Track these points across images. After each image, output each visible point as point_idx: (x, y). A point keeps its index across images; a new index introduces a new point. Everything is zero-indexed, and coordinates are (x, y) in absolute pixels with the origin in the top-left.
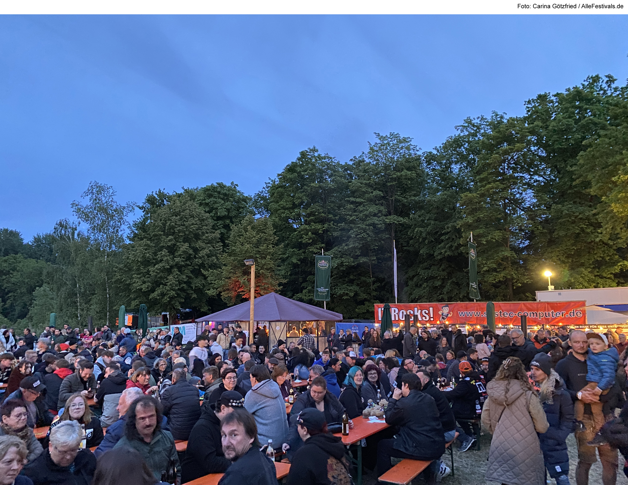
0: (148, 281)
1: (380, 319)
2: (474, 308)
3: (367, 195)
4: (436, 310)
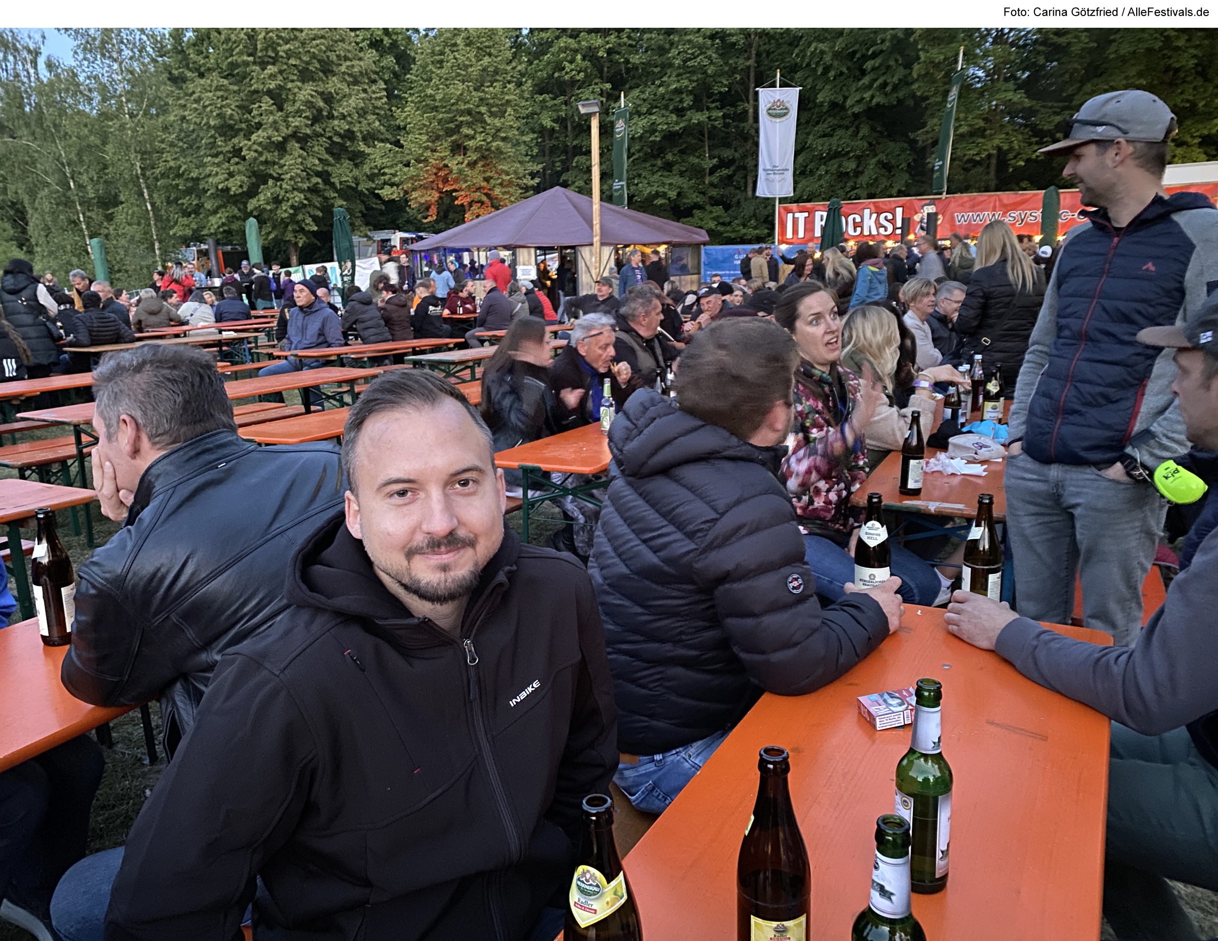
0: (239, 172)
1: (789, 235)
2: (989, 204)
4: (910, 212)
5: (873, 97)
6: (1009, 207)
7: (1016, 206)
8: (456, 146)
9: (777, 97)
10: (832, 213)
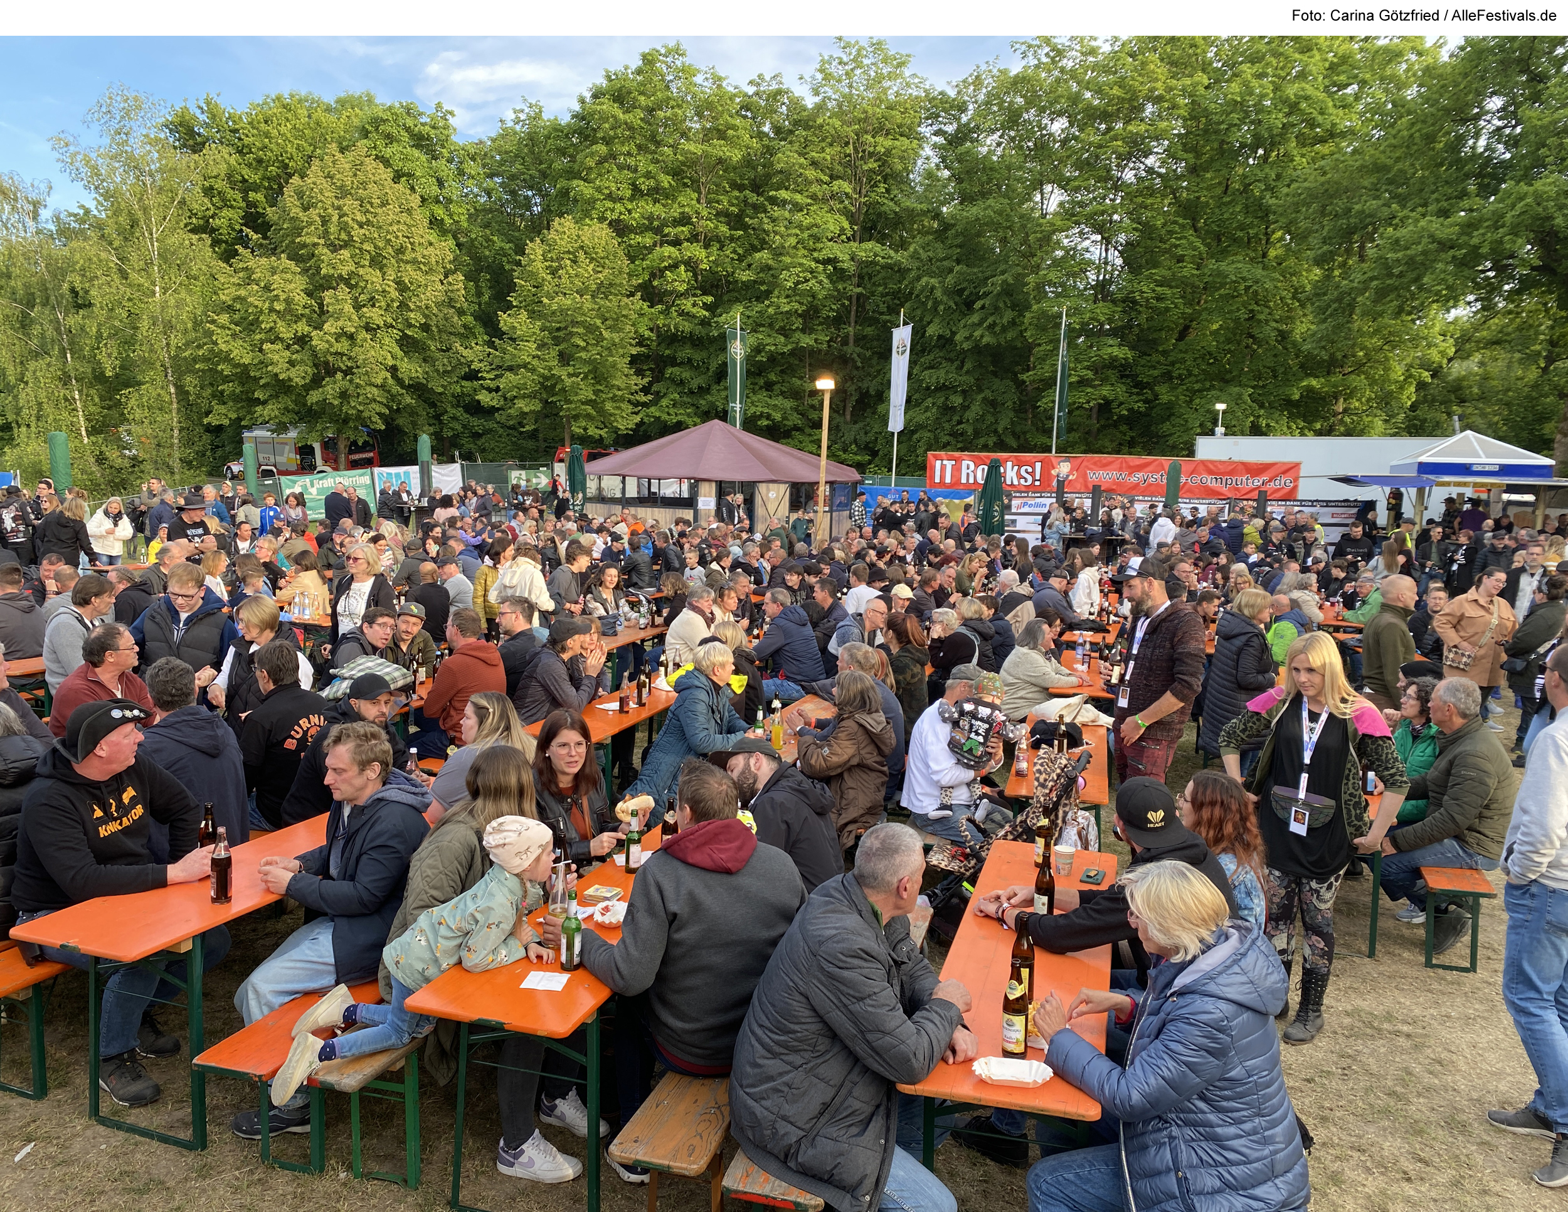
0: (302, 361)
1: (937, 480)
2: (1117, 465)
3: (815, 188)
4: (1047, 467)
5: (982, 336)
6: (1134, 469)
7: (1140, 468)
8: (561, 355)
9: (902, 335)
10: (994, 471)
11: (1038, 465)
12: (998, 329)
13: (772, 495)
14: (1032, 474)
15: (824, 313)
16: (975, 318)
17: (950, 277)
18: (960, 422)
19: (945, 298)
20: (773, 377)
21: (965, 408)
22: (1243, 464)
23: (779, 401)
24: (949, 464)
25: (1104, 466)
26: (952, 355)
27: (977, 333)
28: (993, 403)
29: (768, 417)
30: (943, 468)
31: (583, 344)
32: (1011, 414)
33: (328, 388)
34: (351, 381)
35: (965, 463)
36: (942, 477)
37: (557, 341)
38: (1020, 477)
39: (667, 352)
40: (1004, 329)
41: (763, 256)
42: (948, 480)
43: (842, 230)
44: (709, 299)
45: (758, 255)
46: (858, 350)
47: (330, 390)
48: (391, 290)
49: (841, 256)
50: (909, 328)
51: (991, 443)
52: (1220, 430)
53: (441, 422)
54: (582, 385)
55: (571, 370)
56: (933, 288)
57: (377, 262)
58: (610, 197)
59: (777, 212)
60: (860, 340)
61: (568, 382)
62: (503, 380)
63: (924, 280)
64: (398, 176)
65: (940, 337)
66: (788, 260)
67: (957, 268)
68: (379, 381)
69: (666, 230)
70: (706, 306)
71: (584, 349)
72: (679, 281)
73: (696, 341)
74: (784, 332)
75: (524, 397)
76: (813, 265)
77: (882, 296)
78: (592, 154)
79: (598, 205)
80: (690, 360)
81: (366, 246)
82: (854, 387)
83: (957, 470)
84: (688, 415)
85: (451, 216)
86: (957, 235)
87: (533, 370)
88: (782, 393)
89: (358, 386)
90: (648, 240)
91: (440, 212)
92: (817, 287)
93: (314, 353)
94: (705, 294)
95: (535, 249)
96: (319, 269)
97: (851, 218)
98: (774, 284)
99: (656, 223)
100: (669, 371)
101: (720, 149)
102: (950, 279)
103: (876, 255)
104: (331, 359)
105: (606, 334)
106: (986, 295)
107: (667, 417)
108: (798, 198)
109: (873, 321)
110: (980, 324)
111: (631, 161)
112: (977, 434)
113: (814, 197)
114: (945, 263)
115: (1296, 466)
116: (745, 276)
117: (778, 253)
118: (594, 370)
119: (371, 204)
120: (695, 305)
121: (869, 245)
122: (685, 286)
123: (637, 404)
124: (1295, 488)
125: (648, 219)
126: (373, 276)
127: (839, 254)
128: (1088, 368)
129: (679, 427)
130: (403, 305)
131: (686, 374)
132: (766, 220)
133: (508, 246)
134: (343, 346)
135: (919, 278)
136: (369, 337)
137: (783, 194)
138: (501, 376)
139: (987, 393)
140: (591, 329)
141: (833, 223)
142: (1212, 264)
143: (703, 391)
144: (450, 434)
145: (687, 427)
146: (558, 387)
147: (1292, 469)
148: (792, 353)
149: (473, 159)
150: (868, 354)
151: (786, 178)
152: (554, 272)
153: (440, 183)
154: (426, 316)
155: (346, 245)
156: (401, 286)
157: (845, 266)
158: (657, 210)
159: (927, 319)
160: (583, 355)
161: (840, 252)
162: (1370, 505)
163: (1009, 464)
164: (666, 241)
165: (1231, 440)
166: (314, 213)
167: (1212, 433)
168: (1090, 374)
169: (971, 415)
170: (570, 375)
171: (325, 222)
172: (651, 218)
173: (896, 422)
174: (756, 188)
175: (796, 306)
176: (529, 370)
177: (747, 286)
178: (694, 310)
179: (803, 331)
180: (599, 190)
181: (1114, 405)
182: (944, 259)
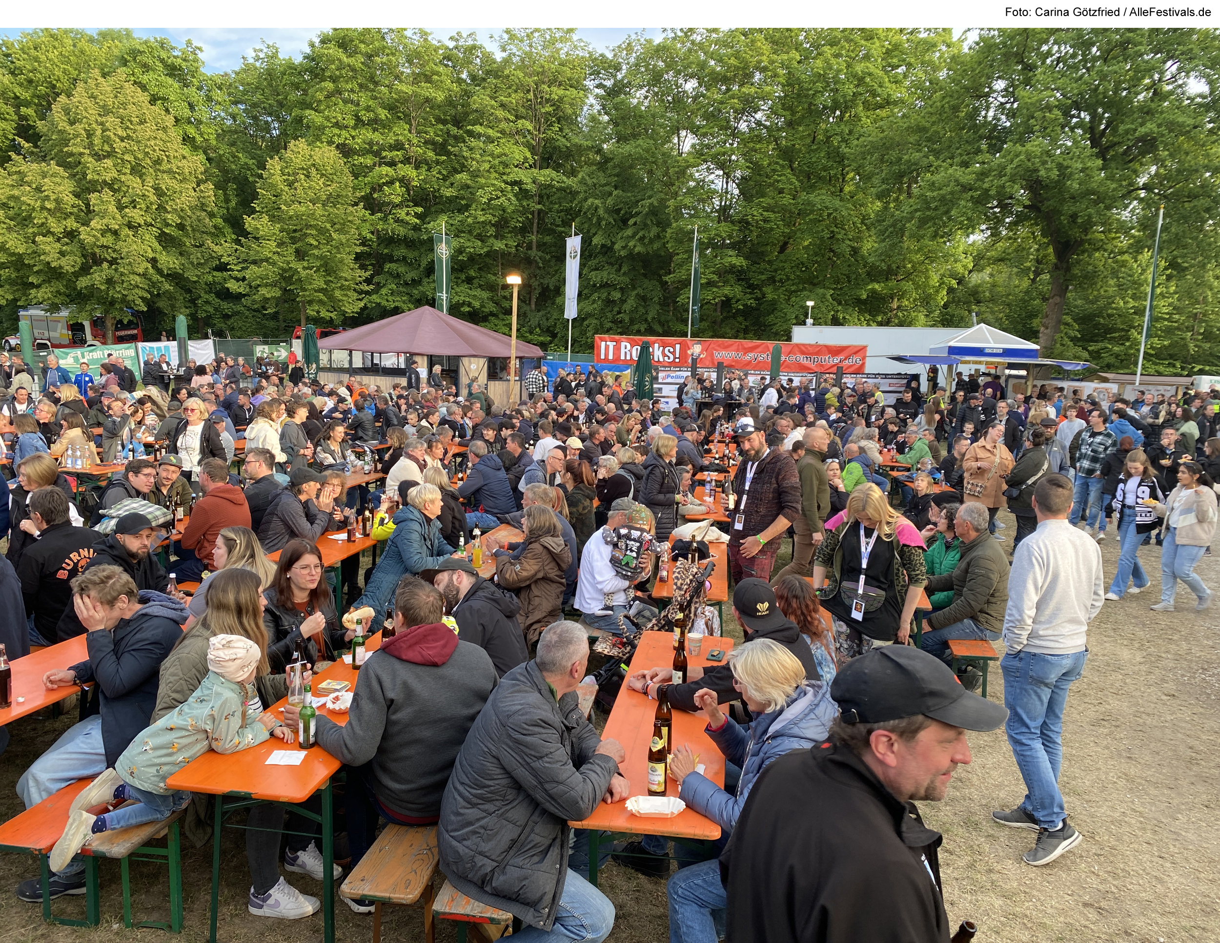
1: (603, 357)
2: (735, 347)
3: (503, 125)
4: (684, 348)
5: (634, 246)
6: (748, 350)
7: (751, 349)
8: (297, 251)
9: (574, 243)
10: (645, 351)
11: (678, 346)
12: (646, 241)
13: (473, 367)
14: (673, 353)
15: (513, 224)
16: (629, 232)
17: (610, 199)
18: (619, 313)
19: (606, 216)
20: (472, 273)
21: (623, 301)
22: (826, 346)
23: (478, 292)
24: (611, 345)
25: (726, 348)
26: (612, 260)
27: (631, 244)
28: (644, 298)
29: (469, 304)
30: (607, 347)
31: (315, 243)
32: (658, 307)
33: (96, 275)
34: (116, 270)
35: (623, 344)
36: (607, 354)
37: (294, 240)
38: (664, 355)
39: (386, 251)
40: (651, 241)
41: (463, 177)
42: (611, 357)
43: (526, 159)
44: (420, 210)
45: (458, 176)
46: (540, 253)
47: (98, 277)
48: (150, 195)
49: (525, 180)
50: (579, 238)
51: (643, 329)
52: (810, 321)
53: (195, 305)
54: (315, 276)
55: (305, 264)
56: (597, 208)
57: (137, 170)
58: (337, 125)
59: (473, 143)
60: (541, 246)
61: (303, 273)
62: (248, 271)
63: (590, 201)
64: (154, 100)
65: (603, 246)
66: (483, 181)
67: (615, 193)
68: (141, 271)
69: (384, 154)
70: (417, 215)
71: (316, 247)
72: (395, 194)
73: (410, 243)
74: (481, 238)
75: (266, 285)
76: (503, 185)
77: (558, 212)
78: (321, 90)
79: (327, 130)
80: (404, 258)
81: (126, 157)
82: (537, 283)
83: (617, 349)
84: (404, 302)
85: (201, 135)
86: (615, 167)
87: (274, 264)
88: (480, 286)
89: (122, 274)
90: (369, 161)
91: (192, 131)
92: (506, 203)
93: (82, 246)
94: (416, 205)
95: (274, 165)
96: (85, 175)
97: (533, 150)
98: (472, 199)
99: (375, 148)
100: (388, 266)
101: (427, 90)
102: (610, 201)
103: (552, 180)
104: (97, 250)
105: (335, 236)
106: (637, 214)
107: (386, 304)
108: (490, 132)
109: (551, 232)
110: (633, 236)
111: (354, 97)
112: (632, 321)
113: (503, 132)
114: (607, 188)
115: (864, 348)
116: (448, 192)
117: (475, 175)
118: (326, 265)
119: (131, 122)
120: (409, 215)
121: (547, 171)
122: (399, 199)
123: (361, 292)
124: (863, 364)
125: (369, 144)
126: (134, 182)
127: (523, 178)
128: (714, 273)
129: (396, 311)
130: (161, 208)
131: (402, 269)
132: (464, 149)
133: (251, 162)
134: (108, 240)
135: (586, 199)
136: (131, 233)
137: (478, 129)
138: (246, 268)
139: (639, 290)
140: (322, 231)
141: (519, 153)
142: (803, 196)
143: (416, 283)
144: (204, 315)
145: (403, 312)
146: (295, 277)
147: (861, 350)
148: (488, 254)
149: (220, 88)
150: (548, 257)
151: (481, 117)
152: (290, 185)
153: (191, 107)
154: (181, 217)
155: (109, 155)
156: (159, 192)
157: (529, 187)
158: (376, 137)
159: (593, 231)
160: (316, 252)
161: (525, 176)
162: (916, 377)
163: (656, 345)
164: (383, 162)
165: (818, 328)
166: (79, 127)
167: (804, 323)
168: (715, 278)
169: (627, 307)
170: (304, 268)
171: (90, 135)
172: (371, 143)
173: (571, 311)
174: (457, 123)
175: (490, 217)
176: (270, 264)
177: (451, 200)
178: (408, 218)
179: (496, 237)
180: (327, 119)
181: (733, 301)
182: (605, 185)
